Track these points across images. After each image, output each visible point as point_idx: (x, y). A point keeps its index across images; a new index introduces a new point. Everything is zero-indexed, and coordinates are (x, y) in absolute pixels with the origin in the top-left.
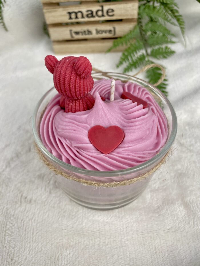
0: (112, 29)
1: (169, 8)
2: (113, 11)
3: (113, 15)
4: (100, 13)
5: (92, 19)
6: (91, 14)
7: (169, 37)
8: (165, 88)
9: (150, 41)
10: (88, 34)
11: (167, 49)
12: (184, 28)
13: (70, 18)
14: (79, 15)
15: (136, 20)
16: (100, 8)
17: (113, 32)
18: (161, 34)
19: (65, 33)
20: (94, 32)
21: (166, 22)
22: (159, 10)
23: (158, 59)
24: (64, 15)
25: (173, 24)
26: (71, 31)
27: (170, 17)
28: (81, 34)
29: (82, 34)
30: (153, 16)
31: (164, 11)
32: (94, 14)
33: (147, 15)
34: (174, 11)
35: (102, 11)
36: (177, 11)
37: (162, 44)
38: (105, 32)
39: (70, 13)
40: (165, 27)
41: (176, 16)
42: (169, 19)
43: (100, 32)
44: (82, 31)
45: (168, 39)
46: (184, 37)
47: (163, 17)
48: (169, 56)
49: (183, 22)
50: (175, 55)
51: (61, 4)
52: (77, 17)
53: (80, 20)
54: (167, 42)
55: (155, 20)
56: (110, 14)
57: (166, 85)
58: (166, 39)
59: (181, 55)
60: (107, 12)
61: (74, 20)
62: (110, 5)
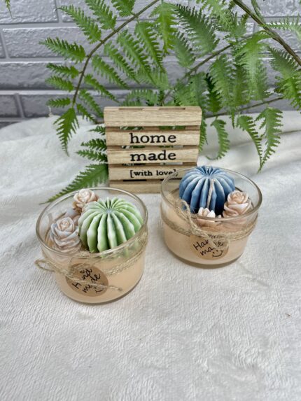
0: (173, 171)
2: (175, 155)
3: (174, 159)
4: (162, 157)
6: (153, 157)
10: (148, 175)
13: (133, 160)
14: (142, 157)
16: (163, 153)
19: (125, 173)
20: (154, 173)
24: (127, 157)
26: (131, 171)
29: (142, 175)
32: (157, 157)
35: (165, 155)
38: (166, 173)
39: (133, 156)
43: (161, 173)
44: (143, 172)
52: (139, 160)
53: (142, 162)
56: (172, 157)
60: (169, 156)
61: (136, 162)
62: (172, 150)
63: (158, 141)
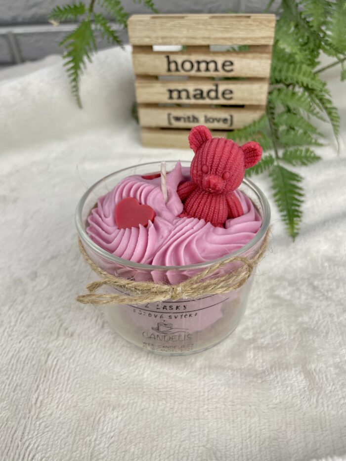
0: (229, 118)
1: (317, 96)
2: (231, 92)
3: (231, 99)
4: (213, 94)
5: (201, 102)
6: (201, 95)
7: (314, 136)
8: (299, 206)
9: (283, 140)
10: (193, 121)
11: (309, 153)
12: (338, 126)
13: (171, 98)
14: (184, 94)
15: (264, 107)
17: (229, 122)
18: (301, 131)
19: (160, 118)
20: (202, 119)
21: (311, 115)
22: (301, 97)
23: (294, 165)
24: (163, 94)
25: (321, 118)
26: (169, 115)
27: (317, 109)
28: (182, 120)
29: (185, 121)
30: (292, 105)
31: (309, 100)
32: (205, 94)
33: (283, 103)
34: (325, 101)
35: (217, 91)
36: (330, 102)
37: (301, 145)
38: (218, 120)
39: (171, 91)
40: (308, 123)
41: (326, 108)
42: (315, 111)
43: (211, 120)
44: (186, 116)
45: (312, 139)
46: (337, 138)
47: (307, 107)
48: (311, 162)
49: (338, 117)
50: (320, 162)
51: (160, 78)
52: (179, 97)
53: (184, 101)
54: (310, 143)
55: (295, 112)
56: (227, 96)
57: (302, 202)
58: (309, 139)
59: (330, 164)
60: (223, 94)
61: (175, 101)
62: (228, 84)
63: (207, 69)
